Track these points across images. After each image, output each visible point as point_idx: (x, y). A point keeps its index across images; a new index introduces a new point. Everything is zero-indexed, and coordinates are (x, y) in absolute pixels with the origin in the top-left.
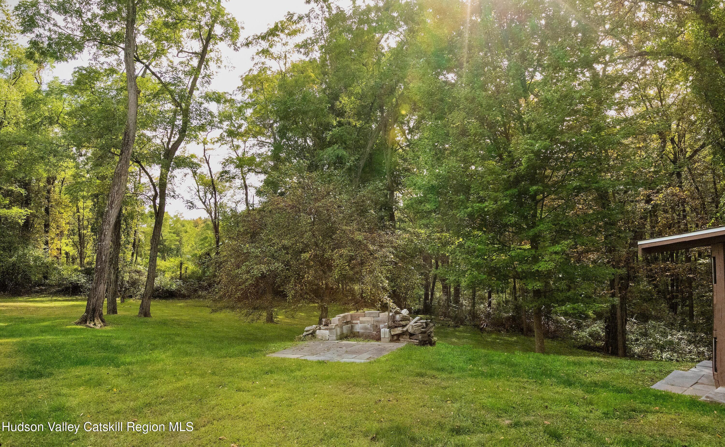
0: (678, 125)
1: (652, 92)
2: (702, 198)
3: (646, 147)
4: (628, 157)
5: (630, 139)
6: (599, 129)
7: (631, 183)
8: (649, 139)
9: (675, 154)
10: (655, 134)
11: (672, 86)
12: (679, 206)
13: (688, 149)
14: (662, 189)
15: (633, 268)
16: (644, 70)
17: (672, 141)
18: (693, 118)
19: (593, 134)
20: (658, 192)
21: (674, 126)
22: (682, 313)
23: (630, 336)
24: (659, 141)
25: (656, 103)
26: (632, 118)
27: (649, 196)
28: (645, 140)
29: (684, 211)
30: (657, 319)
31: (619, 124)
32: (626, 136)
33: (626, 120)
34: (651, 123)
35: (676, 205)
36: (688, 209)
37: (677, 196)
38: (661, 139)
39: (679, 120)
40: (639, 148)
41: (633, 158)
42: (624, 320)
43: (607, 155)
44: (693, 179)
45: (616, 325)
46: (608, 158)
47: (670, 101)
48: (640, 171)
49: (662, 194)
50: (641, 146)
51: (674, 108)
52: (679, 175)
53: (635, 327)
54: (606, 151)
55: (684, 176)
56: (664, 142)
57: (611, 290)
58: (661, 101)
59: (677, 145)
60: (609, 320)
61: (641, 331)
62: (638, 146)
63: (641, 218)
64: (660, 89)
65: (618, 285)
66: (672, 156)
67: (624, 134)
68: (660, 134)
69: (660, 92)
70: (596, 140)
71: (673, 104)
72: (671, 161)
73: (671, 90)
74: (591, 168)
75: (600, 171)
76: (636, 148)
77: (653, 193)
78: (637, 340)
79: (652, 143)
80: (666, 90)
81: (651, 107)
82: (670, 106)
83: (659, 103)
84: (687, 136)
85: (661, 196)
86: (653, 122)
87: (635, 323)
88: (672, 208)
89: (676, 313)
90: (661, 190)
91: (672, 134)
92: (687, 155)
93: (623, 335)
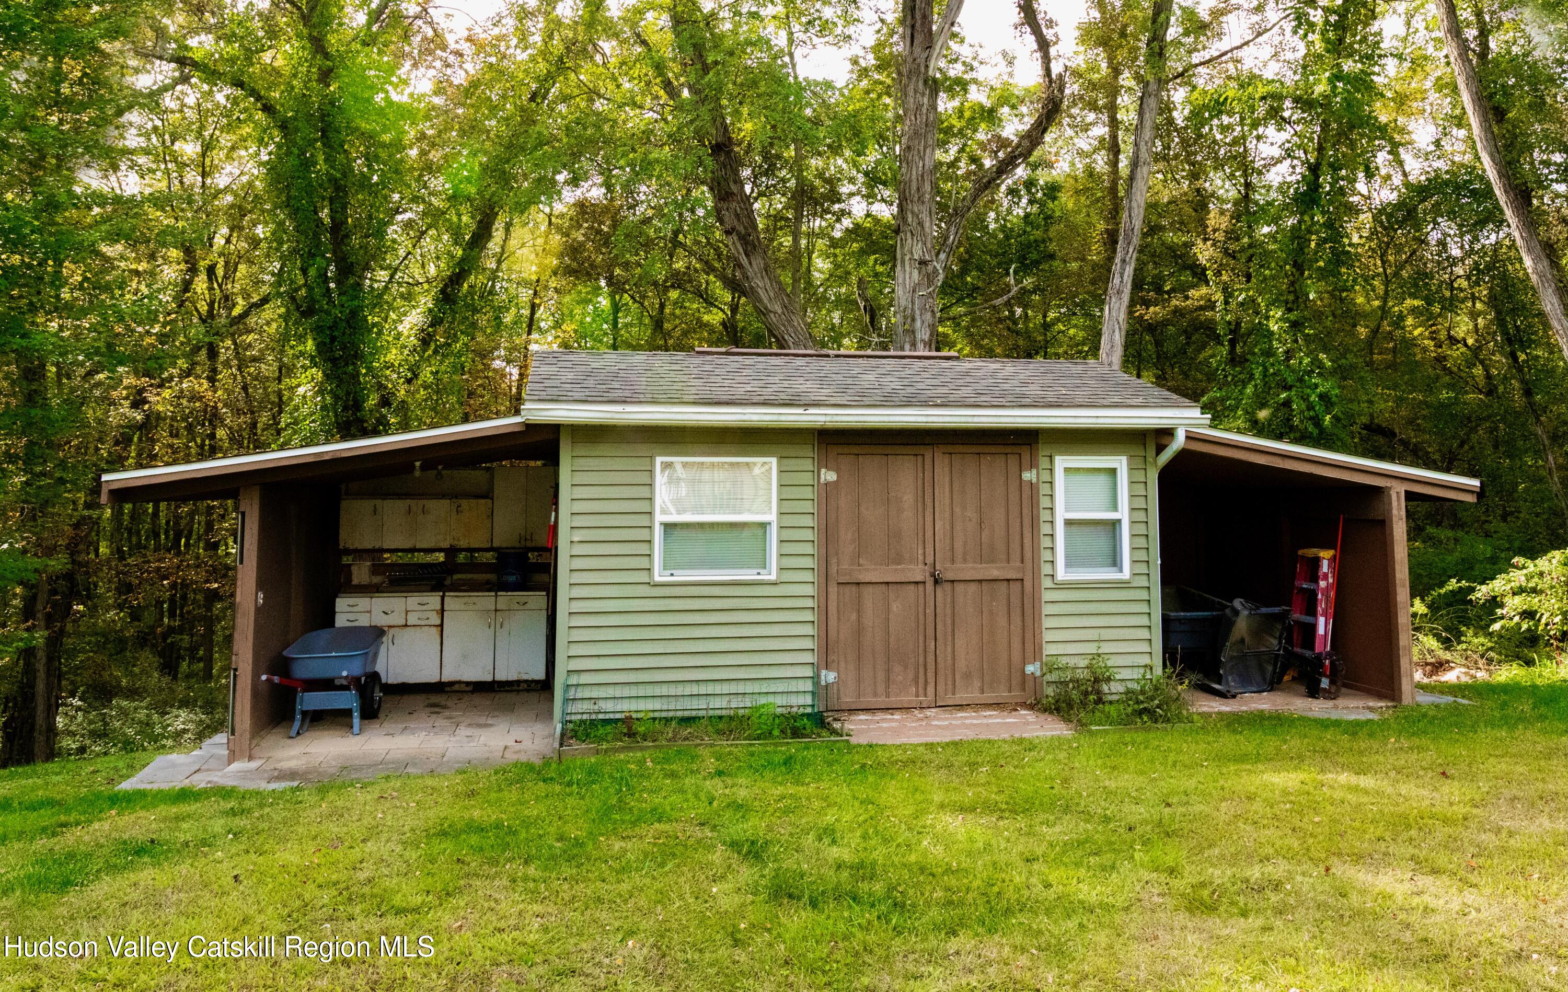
0: (228, 241)
1: (189, 149)
2: (253, 413)
3: (152, 274)
4: (107, 288)
5: (119, 247)
6: (52, 205)
7: (104, 350)
8: (162, 257)
9: (211, 305)
10: (176, 248)
11: (233, 148)
12: (203, 425)
13: (240, 300)
14: (171, 379)
15: (87, 564)
16: (182, 92)
17: (211, 271)
18: (260, 231)
19: (37, 213)
20: (161, 386)
21: (219, 241)
22: (188, 676)
23: (64, 744)
24: (183, 266)
25: (192, 177)
26: (132, 198)
27: (141, 391)
28: (152, 257)
29: (212, 436)
30: (133, 693)
31: (102, 205)
32: (114, 237)
33: (118, 200)
34: (173, 221)
35: (198, 424)
36: (221, 433)
37: (200, 399)
38: (186, 262)
39: (232, 230)
40: (137, 273)
41: (117, 292)
42: (53, 700)
43: (57, 273)
44: (239, 369)
45: (32, 716)
46: (58, 281)
47: (221, 181)
48: (128, 328)
49: (169, 391)
50: (140, 269)
51: (229, 198)
52: (213, 353)
53: (80, 719)
54: (59, 263)
55: (222, 358)
56: (193, 270)
57: (27, 621)
58: (204, 175)
59: (220, 286)
60: (15, 705)
61: (92, 726)
62: (133, 267)
63: (117, 443)
64: (207, 147)
65: (45, 608)
66: (203, 308)
67: (108, 232)
68: (188, 251)
69: (204, 155)
70: (39, 231)
71: (227, 189)
72: (201, 318)
73: (229, 157)
74: (12, 297)
75: (33, 309)
76: (131, 271)
77: (151, 385)
78: (82, 750)
79: (166, 267)
80: (218, 155)
81: (181, 182)
82: (219, 192)
83: (200, 179)
84: (242, 268)
85: (167, 393)
86: (176, 219)
87: (79, 709)
88: (190, 428)
89: (175, 678)
90: (169, 382)
91: (213, 256)
92: (236, 312)
93: (48, 738)
